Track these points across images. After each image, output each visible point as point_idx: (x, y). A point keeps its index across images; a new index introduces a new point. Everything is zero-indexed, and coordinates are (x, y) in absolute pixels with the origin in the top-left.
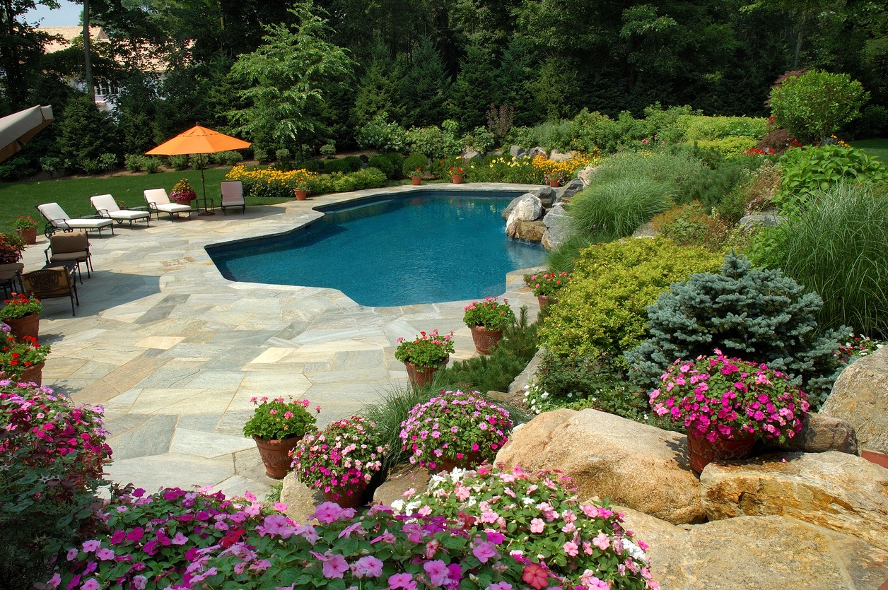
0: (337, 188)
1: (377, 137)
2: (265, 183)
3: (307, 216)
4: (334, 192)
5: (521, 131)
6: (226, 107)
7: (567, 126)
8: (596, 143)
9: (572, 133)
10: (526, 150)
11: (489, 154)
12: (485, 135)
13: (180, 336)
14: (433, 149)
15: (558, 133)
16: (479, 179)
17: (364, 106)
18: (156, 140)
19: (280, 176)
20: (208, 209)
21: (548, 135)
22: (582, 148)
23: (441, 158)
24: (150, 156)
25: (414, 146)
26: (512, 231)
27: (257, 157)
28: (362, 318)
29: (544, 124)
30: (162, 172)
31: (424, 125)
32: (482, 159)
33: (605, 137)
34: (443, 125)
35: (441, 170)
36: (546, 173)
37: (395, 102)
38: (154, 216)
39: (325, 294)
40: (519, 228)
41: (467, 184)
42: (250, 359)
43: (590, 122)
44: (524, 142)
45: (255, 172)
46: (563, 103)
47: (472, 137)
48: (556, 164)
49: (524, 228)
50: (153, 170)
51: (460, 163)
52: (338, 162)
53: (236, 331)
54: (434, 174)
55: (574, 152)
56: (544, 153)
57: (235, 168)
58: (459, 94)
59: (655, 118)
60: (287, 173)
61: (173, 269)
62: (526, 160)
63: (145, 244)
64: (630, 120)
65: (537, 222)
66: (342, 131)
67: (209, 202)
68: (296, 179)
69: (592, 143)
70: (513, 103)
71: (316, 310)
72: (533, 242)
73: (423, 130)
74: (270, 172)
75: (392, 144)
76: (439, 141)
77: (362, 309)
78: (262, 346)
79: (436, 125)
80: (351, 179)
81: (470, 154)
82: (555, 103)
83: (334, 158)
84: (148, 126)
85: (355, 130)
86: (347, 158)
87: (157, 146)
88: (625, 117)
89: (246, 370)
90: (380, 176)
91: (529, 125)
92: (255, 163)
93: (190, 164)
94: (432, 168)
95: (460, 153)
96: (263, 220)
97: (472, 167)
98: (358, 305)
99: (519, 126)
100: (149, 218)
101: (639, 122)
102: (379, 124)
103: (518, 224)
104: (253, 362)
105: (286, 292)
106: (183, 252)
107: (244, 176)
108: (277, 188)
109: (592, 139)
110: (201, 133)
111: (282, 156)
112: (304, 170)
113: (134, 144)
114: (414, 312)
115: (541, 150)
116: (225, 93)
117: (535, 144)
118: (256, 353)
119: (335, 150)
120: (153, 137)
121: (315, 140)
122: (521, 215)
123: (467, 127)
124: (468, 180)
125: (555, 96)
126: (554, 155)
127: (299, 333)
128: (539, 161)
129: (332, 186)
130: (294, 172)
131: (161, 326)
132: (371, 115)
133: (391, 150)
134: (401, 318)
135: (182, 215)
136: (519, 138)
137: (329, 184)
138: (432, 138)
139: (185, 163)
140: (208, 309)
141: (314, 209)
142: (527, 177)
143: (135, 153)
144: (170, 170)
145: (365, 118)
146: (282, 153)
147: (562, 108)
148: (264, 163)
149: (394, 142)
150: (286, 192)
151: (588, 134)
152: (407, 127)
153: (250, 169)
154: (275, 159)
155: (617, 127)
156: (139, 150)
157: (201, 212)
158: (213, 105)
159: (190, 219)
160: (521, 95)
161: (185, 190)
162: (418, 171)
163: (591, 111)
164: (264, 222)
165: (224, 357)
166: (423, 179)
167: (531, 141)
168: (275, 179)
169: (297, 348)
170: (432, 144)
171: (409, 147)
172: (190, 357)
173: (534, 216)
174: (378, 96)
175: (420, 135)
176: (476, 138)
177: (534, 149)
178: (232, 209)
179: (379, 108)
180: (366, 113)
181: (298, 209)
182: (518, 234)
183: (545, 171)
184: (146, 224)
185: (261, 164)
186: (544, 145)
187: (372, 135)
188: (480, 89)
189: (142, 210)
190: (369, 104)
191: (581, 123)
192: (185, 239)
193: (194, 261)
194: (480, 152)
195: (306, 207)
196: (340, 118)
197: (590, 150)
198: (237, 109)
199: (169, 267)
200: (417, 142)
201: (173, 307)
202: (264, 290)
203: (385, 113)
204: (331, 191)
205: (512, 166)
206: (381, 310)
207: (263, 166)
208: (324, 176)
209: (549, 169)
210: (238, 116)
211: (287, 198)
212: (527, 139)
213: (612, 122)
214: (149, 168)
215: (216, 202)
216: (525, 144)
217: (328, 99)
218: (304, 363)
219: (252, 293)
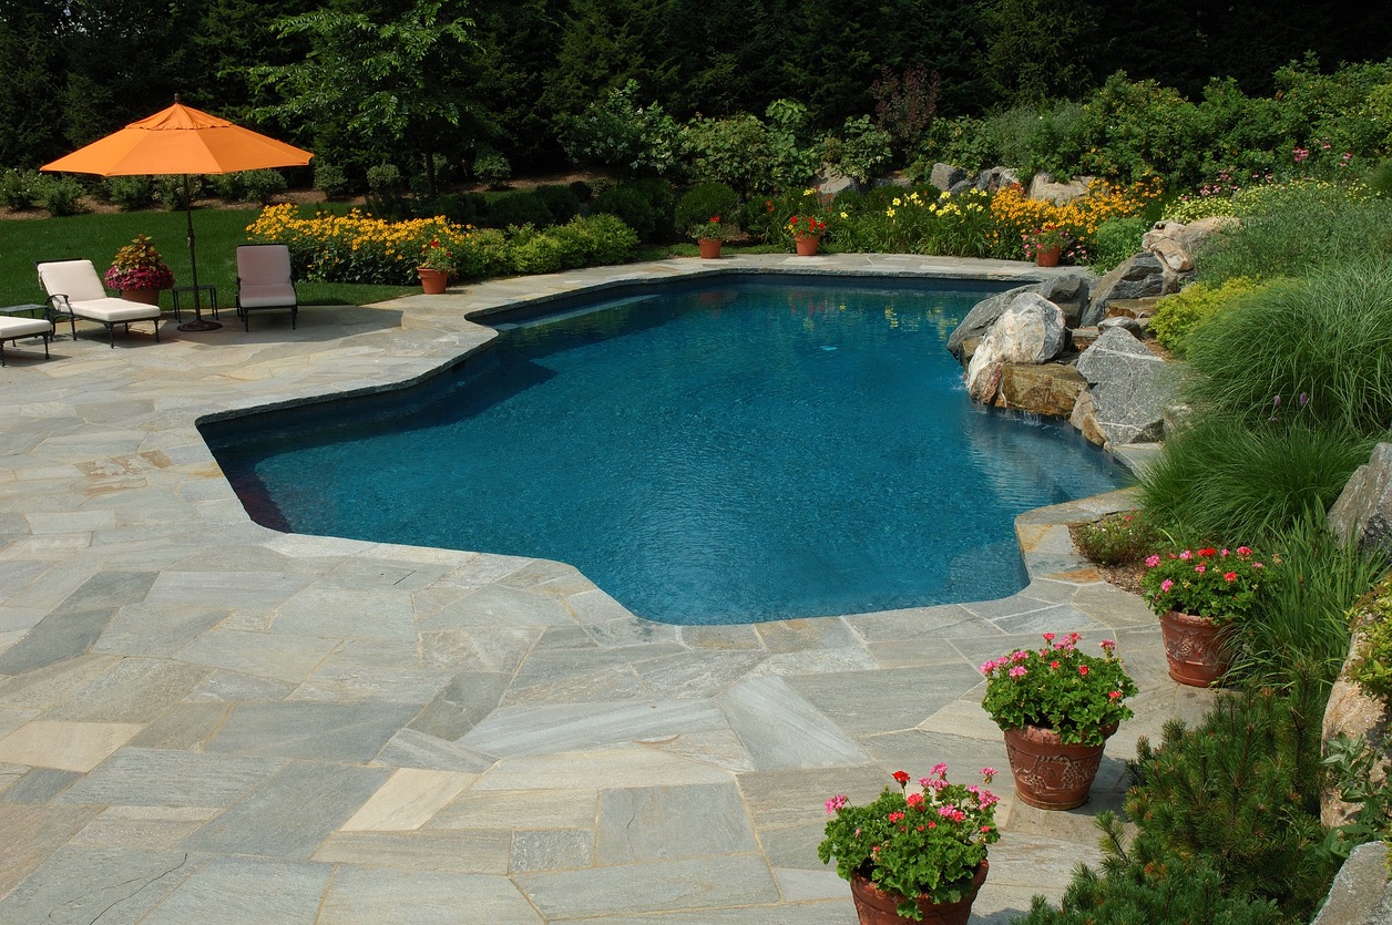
0: (522, 265)
1: (610, 140)
2: (344, 250)
3: (454, 338)
4: (514, 273)
5: (957, 127)
6: (247, 57)
7: (1070, 116)
8: (1147, 156)
9: (1087, 133)
10: (970, 174)
11: (880, 183)
12: (871, 138)
13: (128, 719)
14: (747, 172)
15: (1052, 134)
16: (859, 244)
17: (579, 65)
18: (71, 134)
19: (381, 232)
20: (204, 312)
21: (1024, 138)
22: (1113, 169)
23: (765, 193)
24: (57, 175)
25: (701, 162)
26: (987, 389)
27: (320, 182)
28: (653, 663)
29: (1013, 111)
30: (87, 212)
31: (725, 114)
32: (866, 196)
33: (1172, 142)
34: (770, 112)
35: (768, 221)
36: (1027, 233)
37: (653, 56)
38: (63, 328)
39: (536, 579)
40: (1009, 383)
41: (831, 257)
42: (341, 815)
43: (1132, 104)
44: (965, 156)
45: (317, 221)
46: (1058, 60)
47: (839, 143)
48: (1051, 210)
49: (1022, 383)
50: (63, 208)
51: (812, 205)
52: (522, 199)
53: (297, 705)
54: (751, 232)
55: (1090, 181)
56: (1016, 181)
57: (270, 211)
58: (806, 39)
59: (1304, 95)
60: (399, 225)
61: (109, 489)
62: (976, 198)
63: (36, 410)
64: (1238, 100)
65: (1055, 367)
66: (526, 124)
67: (205, 296)
68: (421, 242)
69: (1137, 157)
70: (934, 59)
71: (519, 634)
72: (1045, 419)
73: (722, 124)
74: (356, 223)
75: (648, 158)
76: (760, 152)
77: (648, 632)
78: (375, 764)
79: (750, 110)
80: (555, 243)
81: (834, 184)
82: (1036, 58)
83: (507, 189)
84: (50, 97)
85: (556, 123)
86: (541, 191)
87: (74, 150)
88: (1223, 96)
89: (331, 859)
90: (625, 236)
91: (977, 114)
92: (315, 197)
93: (156, 196)
94: (745, 214)
95: (811, 181)
96: (344, 345)
97: (844, 215)
98: (635, 619)
99: (951, 116)
100: (48, 336)
101: (1261, 105)
102: (616, 109)
103: (1004, 371)
104: (349, 826)
105: (427, 570)
106: (139, 435)
107: (292, 232)
108: (373, 263)
109: (1137, 149)
110: (187, 123)
111: (382, 183)
112: (440, 220)
113: (15, 141)
114: (796, 645)
115: (1007, 174)
116: (241, 25)
117: (992, 159)
118: (358, 791)
119: (508, 168)
120: (65, 125)
121: (460, 144)
122: (1010, 348)
123: (828, 118)
124: (832, 247)
125: (1038, 44)
126: (1040, 184)
127: (479, 716)
128: (1007, 202)
129: (509, 259)
130: (417, 224)
131: (73, 681)
132: (595, 86)
133: (647, 171)
134: (762, 667)
135: (136, 327)
136: (953, 146)
137: (501, 255)
138: (744, 143)
139: (143, 194)
140: (210, 622)
141: (471, 317)
142: (979, 240)
143: (17, 163)
144: (107, 209)
145: (581, 93)
146: (382, 174)
147: (1054, 71)
148: (339, 197)
149: (654, 152)
150: (397, 273)
151: (1129, 135)
152: (682, 117)
153: (306, 213)
154: (363, 189)
155: (1202, 117)
156: (27, 157)
157: (185, 322)
158: (214, 54)
159: (157, 339)
160: (954, 39)
161: (145, 263)
162: (714, 223)
163: (1134, 77)
164: (349, 351)
165: (261, 804)
166: (724, 244)
167: (981, 153)
168: (370, 241)
169: (478, 770)
170: (744, 159)
171: (690, 164)
172: (155, 802)
173: (1045, 349)
174: (613, 40)
175: (714, 136)
176: (849, 146)
177: (989, 173)
178: (265, 314)
179: (614, 69)
180: (584, 82)
181: (428, 318)
182: (1003, 397)
183: (1023, 226)
184: (40, 349)
185: (330, 199)
186: (1014, 161)
187: (600, 134)
188: (857, 26)
189: (32, 314)
190: (591, 58)
191: (1110, 109)
192: (145, 395)
193: (169, 463)
194: (857, 179)
195: (451, 312)
196: (521, 92)
197: (1136, 174)
198: (271, 64)
199: (99, 483)
200: (709, 152)
201: (107, 615)
202: (364, 560)
203: (632, 83)
204: (505, 270)
205: (940, 213)
206: (702, 637)
207: (336, 205)
208: (489, 233)
209: (1034, 222)
210: (271, 79)
211: (401, 289)
212: (974, 147)
213: (1189, 107)
214: (52, 202)
215: (224, 295)
216: (968, 159)
217: (493, 46)
218: (508, 834)
219: (331, 572)
